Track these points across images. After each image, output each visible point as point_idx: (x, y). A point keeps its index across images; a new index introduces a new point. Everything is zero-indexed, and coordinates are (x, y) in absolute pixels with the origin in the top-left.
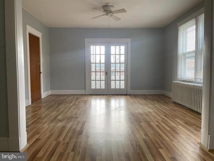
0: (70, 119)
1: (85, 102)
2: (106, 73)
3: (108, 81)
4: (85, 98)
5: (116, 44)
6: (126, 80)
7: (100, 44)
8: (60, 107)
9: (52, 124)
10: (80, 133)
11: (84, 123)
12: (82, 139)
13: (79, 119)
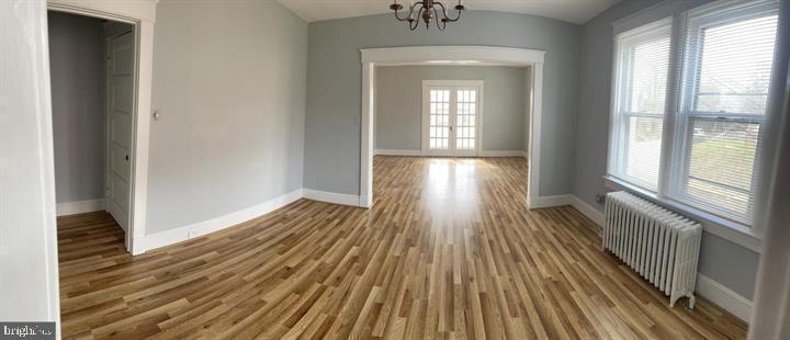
0: (406, 185)
1: (421, 167)
2: (451, 128)
3: (453, 138)
4: (421, 161)
5: (463, 88)
6: (477, 138)
7: (443, 88)
8: (392, 171)
9: (388, 190)
10: (418, 198)
11: (421, 190)
12: (421, 203)
13: (415, 186)
